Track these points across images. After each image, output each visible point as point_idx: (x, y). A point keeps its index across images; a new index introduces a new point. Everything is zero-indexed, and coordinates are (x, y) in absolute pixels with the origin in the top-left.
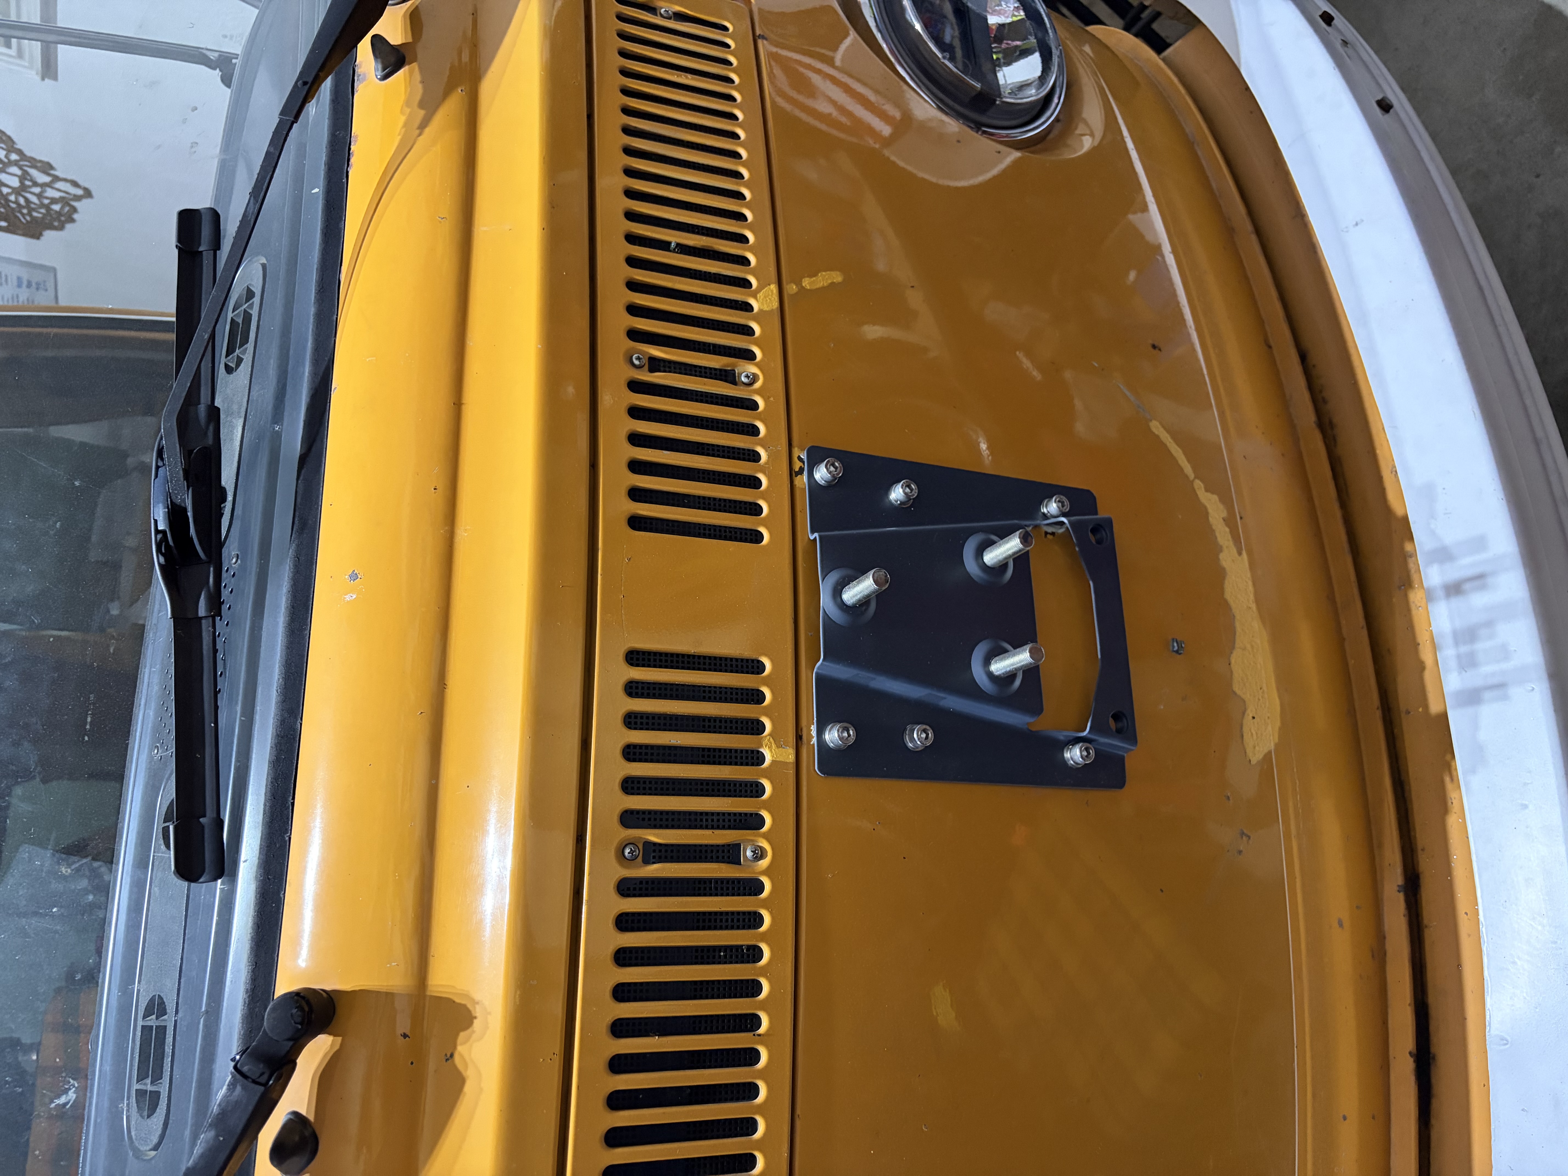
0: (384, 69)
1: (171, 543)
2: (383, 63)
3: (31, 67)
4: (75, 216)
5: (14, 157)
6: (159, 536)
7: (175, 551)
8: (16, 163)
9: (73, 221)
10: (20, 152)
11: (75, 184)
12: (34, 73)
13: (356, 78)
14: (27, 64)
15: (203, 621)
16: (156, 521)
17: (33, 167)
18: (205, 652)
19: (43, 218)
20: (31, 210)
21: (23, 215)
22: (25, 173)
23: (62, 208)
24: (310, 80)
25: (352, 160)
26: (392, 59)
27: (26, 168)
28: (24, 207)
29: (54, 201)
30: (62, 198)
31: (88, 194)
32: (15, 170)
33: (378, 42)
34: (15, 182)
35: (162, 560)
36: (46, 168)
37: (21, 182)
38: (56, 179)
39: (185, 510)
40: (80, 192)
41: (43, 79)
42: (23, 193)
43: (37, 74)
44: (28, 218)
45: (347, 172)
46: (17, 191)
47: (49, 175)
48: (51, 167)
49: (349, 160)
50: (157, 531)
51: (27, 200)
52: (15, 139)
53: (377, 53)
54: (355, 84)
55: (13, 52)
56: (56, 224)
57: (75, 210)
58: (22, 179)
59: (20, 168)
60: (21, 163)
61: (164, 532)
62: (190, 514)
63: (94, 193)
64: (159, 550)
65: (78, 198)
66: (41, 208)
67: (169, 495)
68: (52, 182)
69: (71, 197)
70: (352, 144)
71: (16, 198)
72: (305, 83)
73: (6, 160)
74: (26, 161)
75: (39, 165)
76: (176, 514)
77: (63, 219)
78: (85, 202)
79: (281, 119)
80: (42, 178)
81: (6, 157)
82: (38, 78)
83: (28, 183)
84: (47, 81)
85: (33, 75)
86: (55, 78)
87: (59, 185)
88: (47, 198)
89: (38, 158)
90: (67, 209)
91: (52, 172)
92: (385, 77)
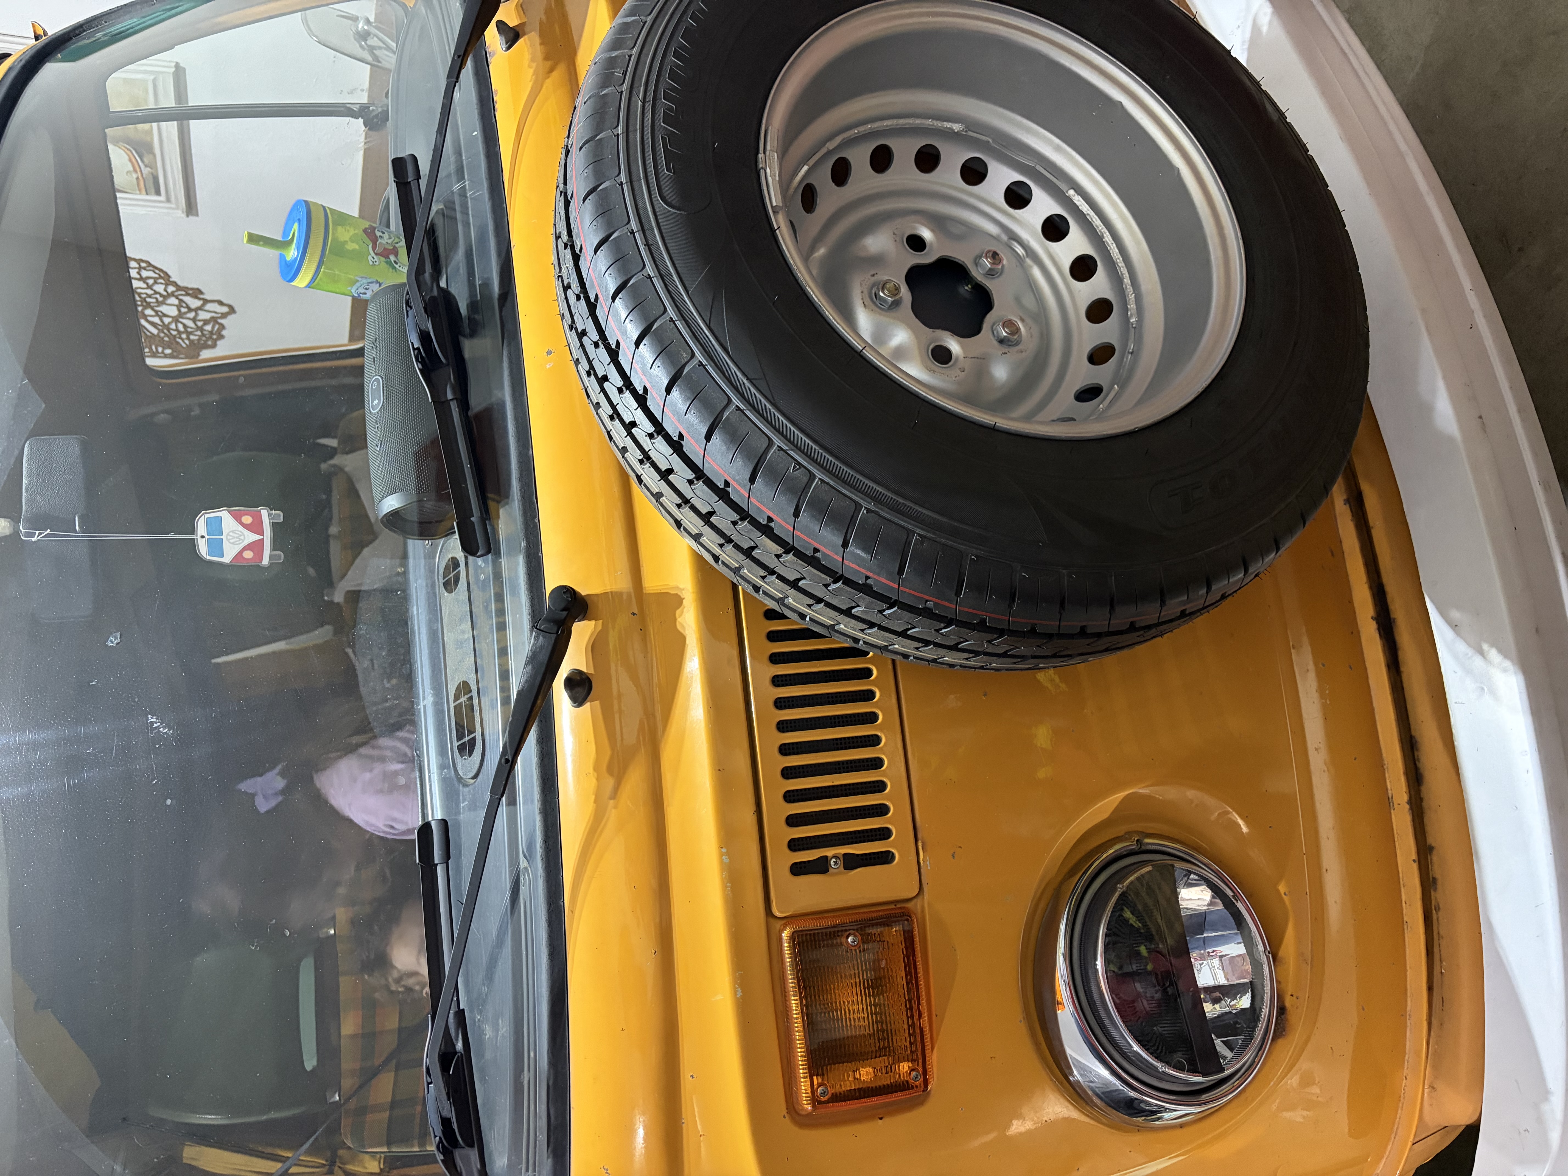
0: (507, 43)
1: (424, 355)
2: (505, 38)
3: (177, 208)
4: (224, 333)
5: (171, 289)
6: (416, 352)
7: (426, 359)
8: (172, 294)
9: (221, 337)
10: (175, 284)
11: (221, 303)
12: (180, 212)
13: (488, 56)
14: (173, 206)
15: (451, 403)
16: (412, 343)
17: (187, 294)
18: (456, 424)
19: (199, 340)
20: (189, 334)
21: (183, 340)
22: (181, 301)
23: (213, 327)
24: (462, 53)
25: (496, 107)
26: (511, 35)
27: (181, 297)
28: (183, 332)
29: (206, 322)
30: (212, 318)
31: (232, 310)
32: (173, 300)
33: (501, 25)
34: (173, 312)
35: (420, 366)
36: (196, 293)
37: (179, 311)
38: (206, 301)
39: (429, 333)
40: (225, 309)
41: (188, 216)
42: (181, 320)
43: (183, 212)
44: (187, 342)
45: (495, 115)
46: (176, 320)
47: (200, 299)
48: (201, 293)
49: (494, 107)
50: (414, 349)
51: (185, 326)
52: (170, 273)
53: (501, 31)
54: (489, 60)
55: (163, 198)
56: (210, 343)
57: (222, 327)
58: (179, 307)
59: (177, 297)
60: (176, 293)
61: (418, 349)
62: (432, 334)
63: (236, 309)
64: (417, 360)
65: (224, 316)
66: (197, 331)
67: (417, 325)
68: (203, 305)
69: (219, 315)
70: (494, 96)
71: (176, 326)
72: (459, 56)
73: (165, 293)
74: (180, 290)
75: (191, 292)
76: (424, 337)
77: (215, 337)
78: (231, 317)
79: (448, 82)
80: (194, 303)
81: (165, 290)
82: (184, 216)
83: (183, 310)
84: (191, 217)
85: (180, 214)
86: (197, 215)
87: (209, 307)
88: (200, 321)
89: (190, 286)
90: (217, 327)
91: (201, 296)
92: (509, 48)
